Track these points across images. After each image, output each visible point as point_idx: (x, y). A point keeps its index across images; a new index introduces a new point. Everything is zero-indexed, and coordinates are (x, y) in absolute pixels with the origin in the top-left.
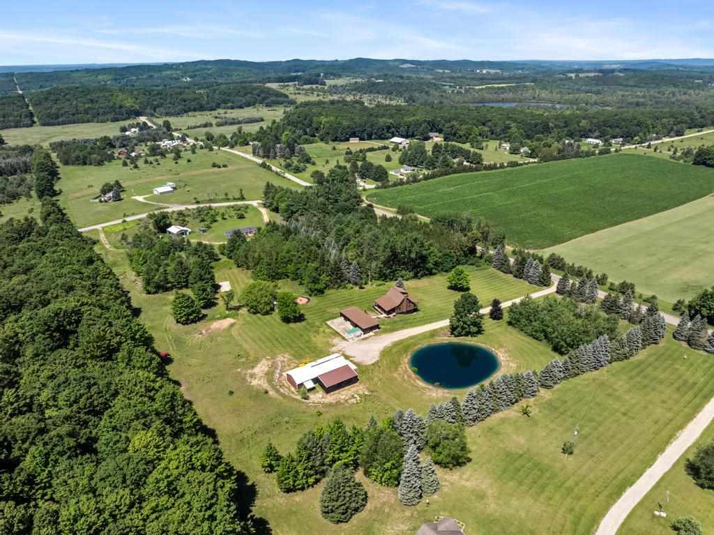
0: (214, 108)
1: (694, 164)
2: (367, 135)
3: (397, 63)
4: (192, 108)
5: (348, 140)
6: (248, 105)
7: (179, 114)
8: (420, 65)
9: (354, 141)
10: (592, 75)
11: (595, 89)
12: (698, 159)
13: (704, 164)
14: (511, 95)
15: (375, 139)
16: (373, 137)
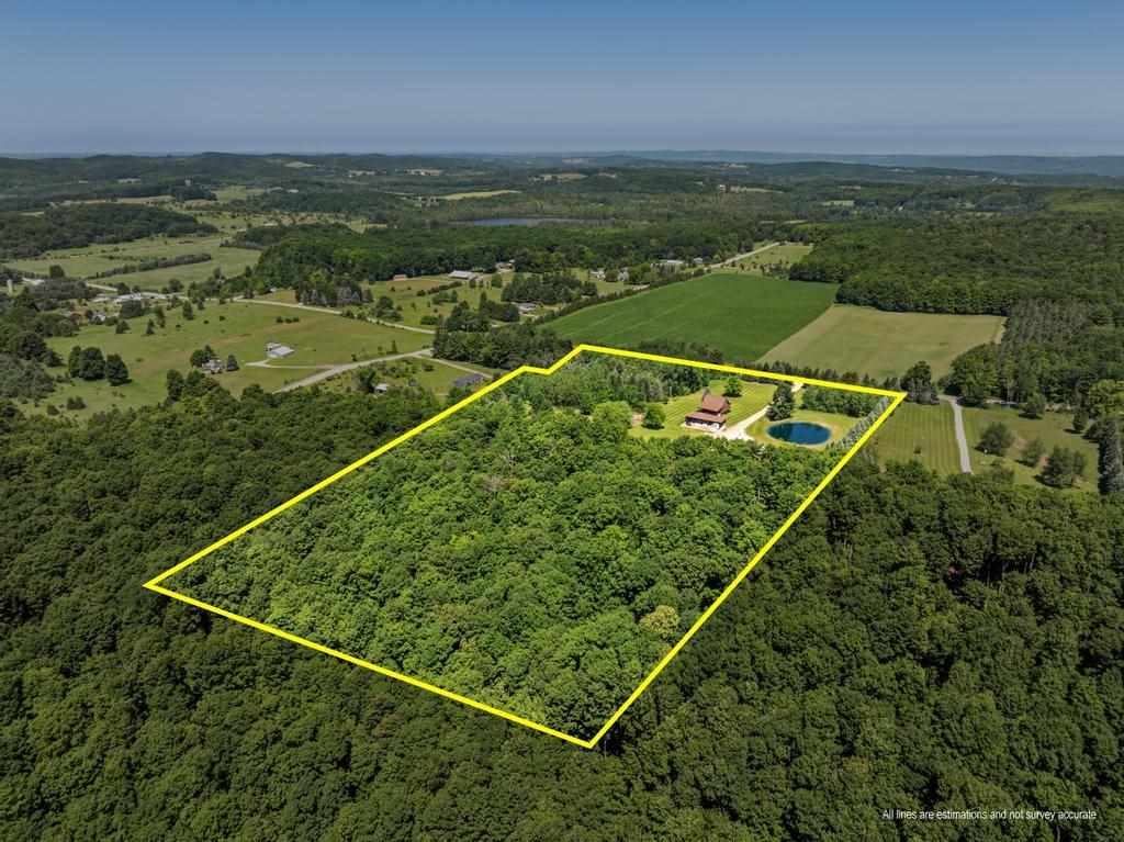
0: (85, 243)
1: (790, 279)
2: (415, 269)
3: (279, 161)
4: (50, 244)
5: (391, 278)
6: (140, 235)
7: (36, 255)
8: (322, 163)
9: (400, 279)
10: (572, 176)
11: (599, 196)
12: (795, 274)
13: (800, 279)
14: (507, 209)
15: (426, 274)
16: (423, 272)
